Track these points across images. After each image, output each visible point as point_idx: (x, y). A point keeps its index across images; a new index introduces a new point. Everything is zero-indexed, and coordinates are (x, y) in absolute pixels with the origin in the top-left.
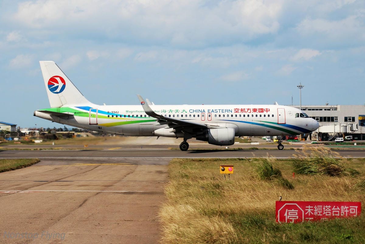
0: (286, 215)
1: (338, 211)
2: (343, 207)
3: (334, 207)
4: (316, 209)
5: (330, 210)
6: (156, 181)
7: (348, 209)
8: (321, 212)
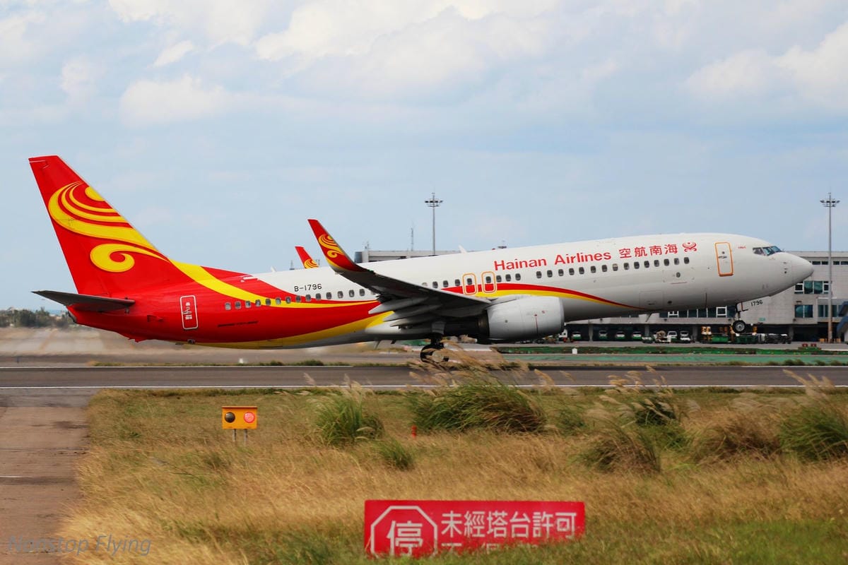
0: (391, 535)
1: (526, 526)
2: (539, 513)
3: (516, 514)
4: (468, 519)
5: (506, 523)
6: (55, 449)
7: (552, 521)
8: (482, 527)
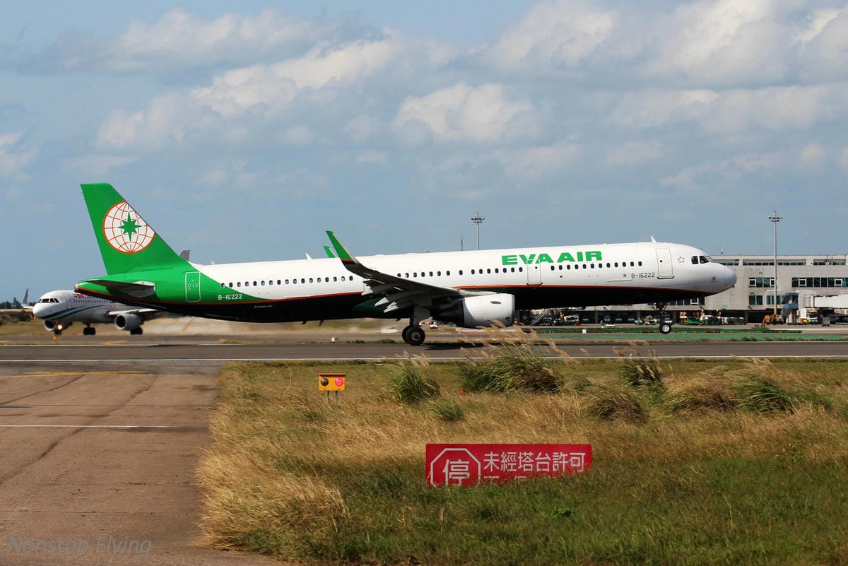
0: (446, 470)
1: (548, 463)
2: (557, 453)
3: (540, 454)
4: (504, 458)
5: (533, 461)
6: (194, 406)
7: (567, 459)
8: (515, 464)
